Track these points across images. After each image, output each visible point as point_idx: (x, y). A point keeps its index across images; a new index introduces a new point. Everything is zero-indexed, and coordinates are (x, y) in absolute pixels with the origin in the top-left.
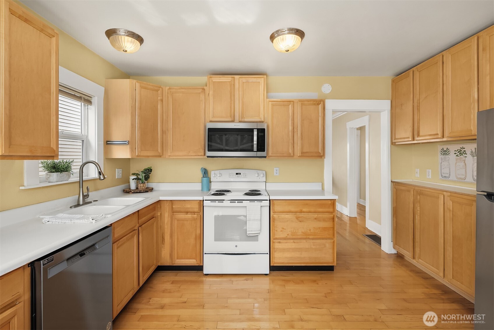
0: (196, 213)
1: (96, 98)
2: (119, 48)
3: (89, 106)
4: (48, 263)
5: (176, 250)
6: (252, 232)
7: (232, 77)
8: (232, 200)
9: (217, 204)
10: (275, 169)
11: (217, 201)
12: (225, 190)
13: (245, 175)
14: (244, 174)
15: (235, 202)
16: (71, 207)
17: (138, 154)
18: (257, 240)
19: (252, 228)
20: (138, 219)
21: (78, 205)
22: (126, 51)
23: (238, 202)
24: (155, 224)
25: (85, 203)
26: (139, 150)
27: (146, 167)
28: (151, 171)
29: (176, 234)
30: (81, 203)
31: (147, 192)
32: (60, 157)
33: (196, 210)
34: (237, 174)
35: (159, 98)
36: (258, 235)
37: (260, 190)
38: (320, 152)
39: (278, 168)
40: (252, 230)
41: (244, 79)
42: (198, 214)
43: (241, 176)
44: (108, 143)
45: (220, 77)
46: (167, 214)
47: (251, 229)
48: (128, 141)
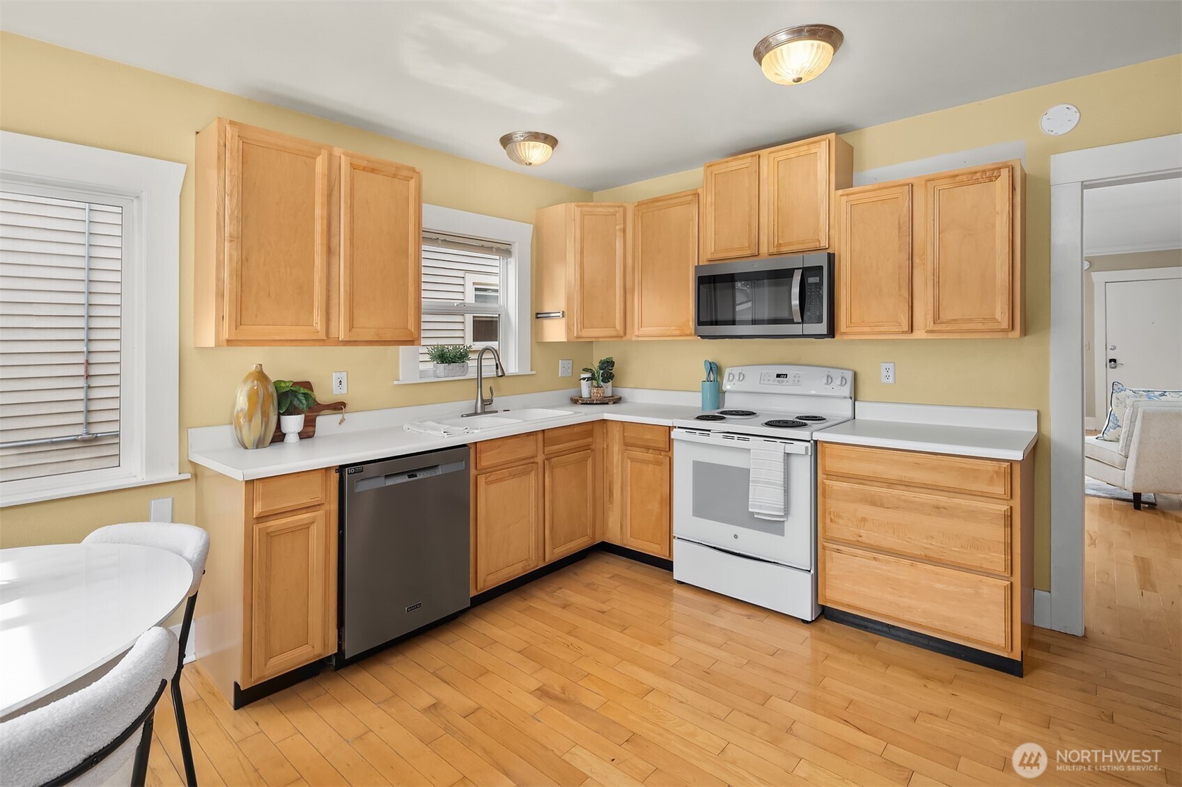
0: (662, 453)
1: (517, 244)
2: (520, 161)
3: (509, 259)
4: (354, 473)
5: (629, 518)
6: (760, 509)
7: (752, 156)
8: (728, 433)
9: (697, 437)
10: (884, 366)
11: (698, 432)
12: (743, 412)
13: (797, 379)
14: (795, 377)
15: (732, 438)
16: (462, 416)
17: (578, 334)
18: (782, 534)
19: (764, 499)
20: (544, 447)
21: (476, 414)
22: (530, 164)
23: (739, 438)
24: (590, 462)
25: (484, 412)
26: (579, 326)
27: (604, 358)
28: (613, 366)
29: (629, 488)
30: (479, 411)
31: (607, 403)
32: (423, 342)
33: (661, 445)
34: (778, 376)
35: (618, 227)
36: (784, 521)
37: (825, 417)
38: (999, 320)
39: (892, 364)
40: (761, 506)
41: (783, 152)
42: (666, 453)
43: (787, 382)
44: (539, 316)
45: (727, 162)
46: (617, 449)
47: (760, 504)
48: (563, 312)
